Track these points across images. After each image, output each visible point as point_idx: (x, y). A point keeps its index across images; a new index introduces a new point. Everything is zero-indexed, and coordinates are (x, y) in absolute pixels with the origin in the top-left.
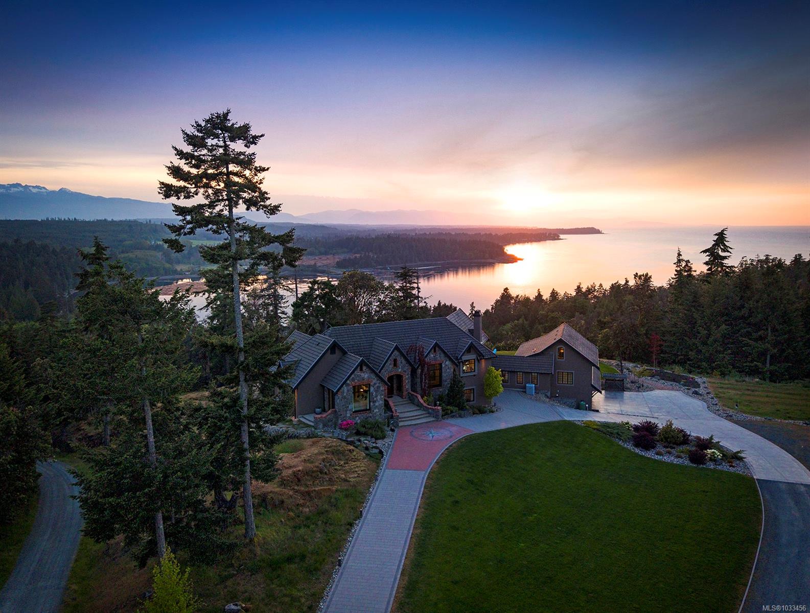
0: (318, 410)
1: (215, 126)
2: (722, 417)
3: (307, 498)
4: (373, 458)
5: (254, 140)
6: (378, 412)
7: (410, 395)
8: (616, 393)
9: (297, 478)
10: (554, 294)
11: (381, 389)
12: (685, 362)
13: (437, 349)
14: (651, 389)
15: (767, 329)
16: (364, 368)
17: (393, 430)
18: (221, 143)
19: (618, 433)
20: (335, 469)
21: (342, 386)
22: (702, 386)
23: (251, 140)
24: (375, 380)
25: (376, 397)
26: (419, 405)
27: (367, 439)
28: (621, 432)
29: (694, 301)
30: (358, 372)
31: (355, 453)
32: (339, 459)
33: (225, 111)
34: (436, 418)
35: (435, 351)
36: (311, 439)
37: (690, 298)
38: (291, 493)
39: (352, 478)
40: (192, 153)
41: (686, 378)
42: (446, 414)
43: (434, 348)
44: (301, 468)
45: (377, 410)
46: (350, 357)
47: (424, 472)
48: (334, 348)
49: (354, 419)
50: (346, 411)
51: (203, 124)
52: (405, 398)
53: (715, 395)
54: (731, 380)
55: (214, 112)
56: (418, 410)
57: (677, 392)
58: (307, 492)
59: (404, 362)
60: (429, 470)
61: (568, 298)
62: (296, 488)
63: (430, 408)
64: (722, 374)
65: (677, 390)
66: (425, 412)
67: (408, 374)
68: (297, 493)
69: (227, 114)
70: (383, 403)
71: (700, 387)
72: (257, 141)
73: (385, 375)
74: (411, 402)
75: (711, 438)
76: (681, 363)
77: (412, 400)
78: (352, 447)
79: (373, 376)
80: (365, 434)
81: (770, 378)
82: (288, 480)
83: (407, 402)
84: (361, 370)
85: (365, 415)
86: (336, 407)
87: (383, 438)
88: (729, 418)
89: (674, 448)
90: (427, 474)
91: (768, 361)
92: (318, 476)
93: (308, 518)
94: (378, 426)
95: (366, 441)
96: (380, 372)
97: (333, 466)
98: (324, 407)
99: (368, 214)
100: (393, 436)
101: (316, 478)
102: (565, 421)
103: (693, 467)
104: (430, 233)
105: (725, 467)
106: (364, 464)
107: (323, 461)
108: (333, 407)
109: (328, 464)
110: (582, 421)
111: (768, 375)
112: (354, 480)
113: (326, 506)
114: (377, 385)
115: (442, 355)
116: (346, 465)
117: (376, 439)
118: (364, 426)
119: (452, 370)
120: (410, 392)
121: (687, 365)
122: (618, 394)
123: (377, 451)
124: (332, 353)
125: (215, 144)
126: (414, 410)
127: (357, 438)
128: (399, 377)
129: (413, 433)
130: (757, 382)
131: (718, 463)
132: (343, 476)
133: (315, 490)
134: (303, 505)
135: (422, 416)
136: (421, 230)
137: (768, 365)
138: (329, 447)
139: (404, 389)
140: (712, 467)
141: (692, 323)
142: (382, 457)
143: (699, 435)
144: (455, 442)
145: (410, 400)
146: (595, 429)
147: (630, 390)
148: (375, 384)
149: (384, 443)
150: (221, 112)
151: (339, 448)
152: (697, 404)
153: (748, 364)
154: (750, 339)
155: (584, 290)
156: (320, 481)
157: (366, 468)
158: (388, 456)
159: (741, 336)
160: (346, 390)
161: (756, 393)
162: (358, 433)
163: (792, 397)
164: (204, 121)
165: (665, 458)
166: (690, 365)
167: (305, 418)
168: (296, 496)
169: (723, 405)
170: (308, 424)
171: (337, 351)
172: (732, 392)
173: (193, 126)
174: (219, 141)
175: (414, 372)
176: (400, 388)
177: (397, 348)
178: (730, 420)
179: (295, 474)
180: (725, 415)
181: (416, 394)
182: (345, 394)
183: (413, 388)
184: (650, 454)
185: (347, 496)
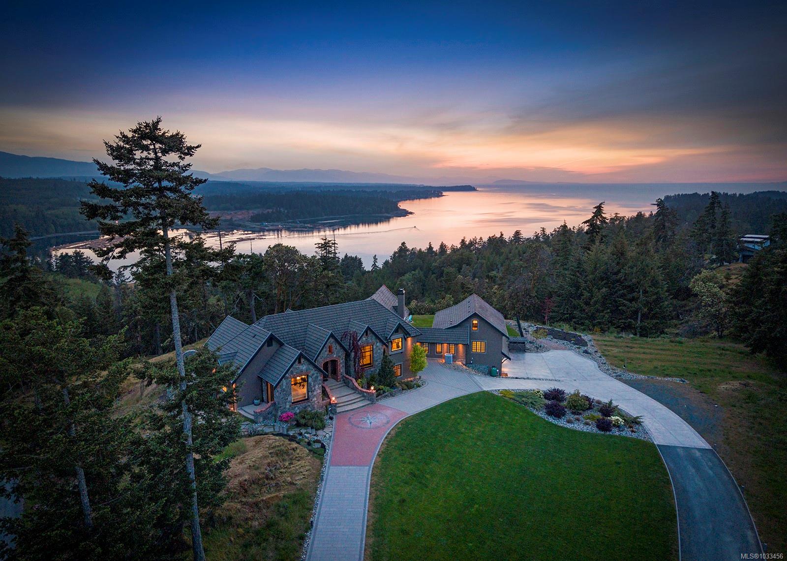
0: (256, 401)
1: (144, 136)
2: (613, 377)
3: (256, 510)
4: (316, 453)
5: (190, 151)
6: (316, 400)
7: (344, 378)
8: (519, 355)
9: (244, 489)
10: (443, 247)
11: (319, 378)
12: (571, 320)
13: (369, 332)
14: (547, 350)
15: (639, 292)
16: (302, 360)
17: (331, 418)
18: (152, 155)
19: (532, 403)
20: (281, 472)
21: (281, 380)
22: (589, 344)
23: (186, 151)
24: (313, 371)
25: (314, 386)
26: (354, 389)
27: (308, 430)
28: (535, 401)
29: (578, 267)
30: (296, 365)
31: (298, 451)
32: (284, 460)
33: (155, 120)
34: (370, 401)
35: (367, 335)
36: (252, 438)
37: (575, 264)
38: (239, 506)
39: (299, 480)
40: (118, 167)
41: (575, 336)
42: (380, 394)
43: (366, 332)
44: (247, 477)
45: (315, 399)
46: (288, 349)
47: (368, 467)
48: (271, 340)
49: (293, 409)
50: (286, 403)
51: (130, 135)
52: (340, 381)
53: (602, 354)
54: (610, 337)
55: (142, 121)
56: (354, 393)
57: (569, 351)
58: (255, 504)
59: (338, 347)
60: (372, 465)
61: (454, 250)
62: (243, 500)
63: (365, 392)
64: (602, 330)
65: (570, 350)
66: (359, 396)
67: (342, 359)
68: (245, 506)
69: (158, 122)
70: (321, 392)
71: (587, 345)
72: (193, 152)
73: (320, 363)
74: (346, 385)
75: (611, 402)
76: (567, 321)
77: (347, 384)
78: (294, 445)
79: (311, 367)
80: (305, 426)
81: (640, 332)
82: (235, 492)
83: (343, 385)
84: (300, 362)
85: (304, 404)
86: (275, 399)
87: (323, 427)
88: (619, 378)
89: (580, 414)
90: (371, 469)
91: (639, 319)
92: (264, 483)
93: (257, 533)
94: (318, 417)
95: (309, 435)
96: (315, 361)
97: (279, 469)
98: (263, 398)
99: (277, 172)
100: (332, 424)
101: (263, 485)
102: (484, 391)
103: (602, 434)
104: (333, 191)
105: (627, 433)
106: (309, 462)
107: (269, 466)
108: (272, 399)
109: (273, 469)
110: (499, 390)
111: (638, 330)
112: (300, 482)
113: (276, 518)
114: (315, 375)
115: (374, 337)
116: (292, 466)
117: (317, 430)
118: (304, 418)
119: (383, 350)
120: (345, 375)
121: (572, 322)
122: (520, 355)
123: (318, 445)
124: (268, 346)
125: (144, 157)
126: (350, 394)
127: (297, 430)
128: (334, 363)
129: (351, 420)
130: (632, 338)
131: (621, 429)
132: (289, 478)
133: (263, 500)
134: (252, 519)
135: (357, 400)
136: (326, 187)
137: (639, 322)
138: (273, 448)
139: (339, 373)
140: (617, 434)
141: (577, 286)
142: (325, 451)
143: (599, 399)
144: (392, 429)
145: (345, 383)
146: (511, 398)
147: (530, 351)
148: (313, 374)
149: (324, 434)
150: (150, 121)
151: (283, 448)
152: (588, 365)
153: (623, 321)
154: (625, 300)
155: (467, 243)
156: (267, 488)
157: (310, 467)
158: (330, 449)
159: (618, 297)
160: (285, 384)
161: (635, 350)
162: (298, 425)
163: (664, 353)
164: (130, 131)
165: (576, 425)
166: (575, 322)
167: (245, 411)
168: (244, 510)
169: (611, 364)
170: (248, 418)
171: (274, 343)
172: (616, 350)
173: (117, 137)
174: (149, 154)
175: (348, 355)
176: (335, 372)
177: (332, 336)
178: (620, 380)
179: (241, 485)
180: (614, 375)
181: (350, 378)
182: (284, 387)
183: (348, 372)
184: (562, 423)
185: (295, 503)
